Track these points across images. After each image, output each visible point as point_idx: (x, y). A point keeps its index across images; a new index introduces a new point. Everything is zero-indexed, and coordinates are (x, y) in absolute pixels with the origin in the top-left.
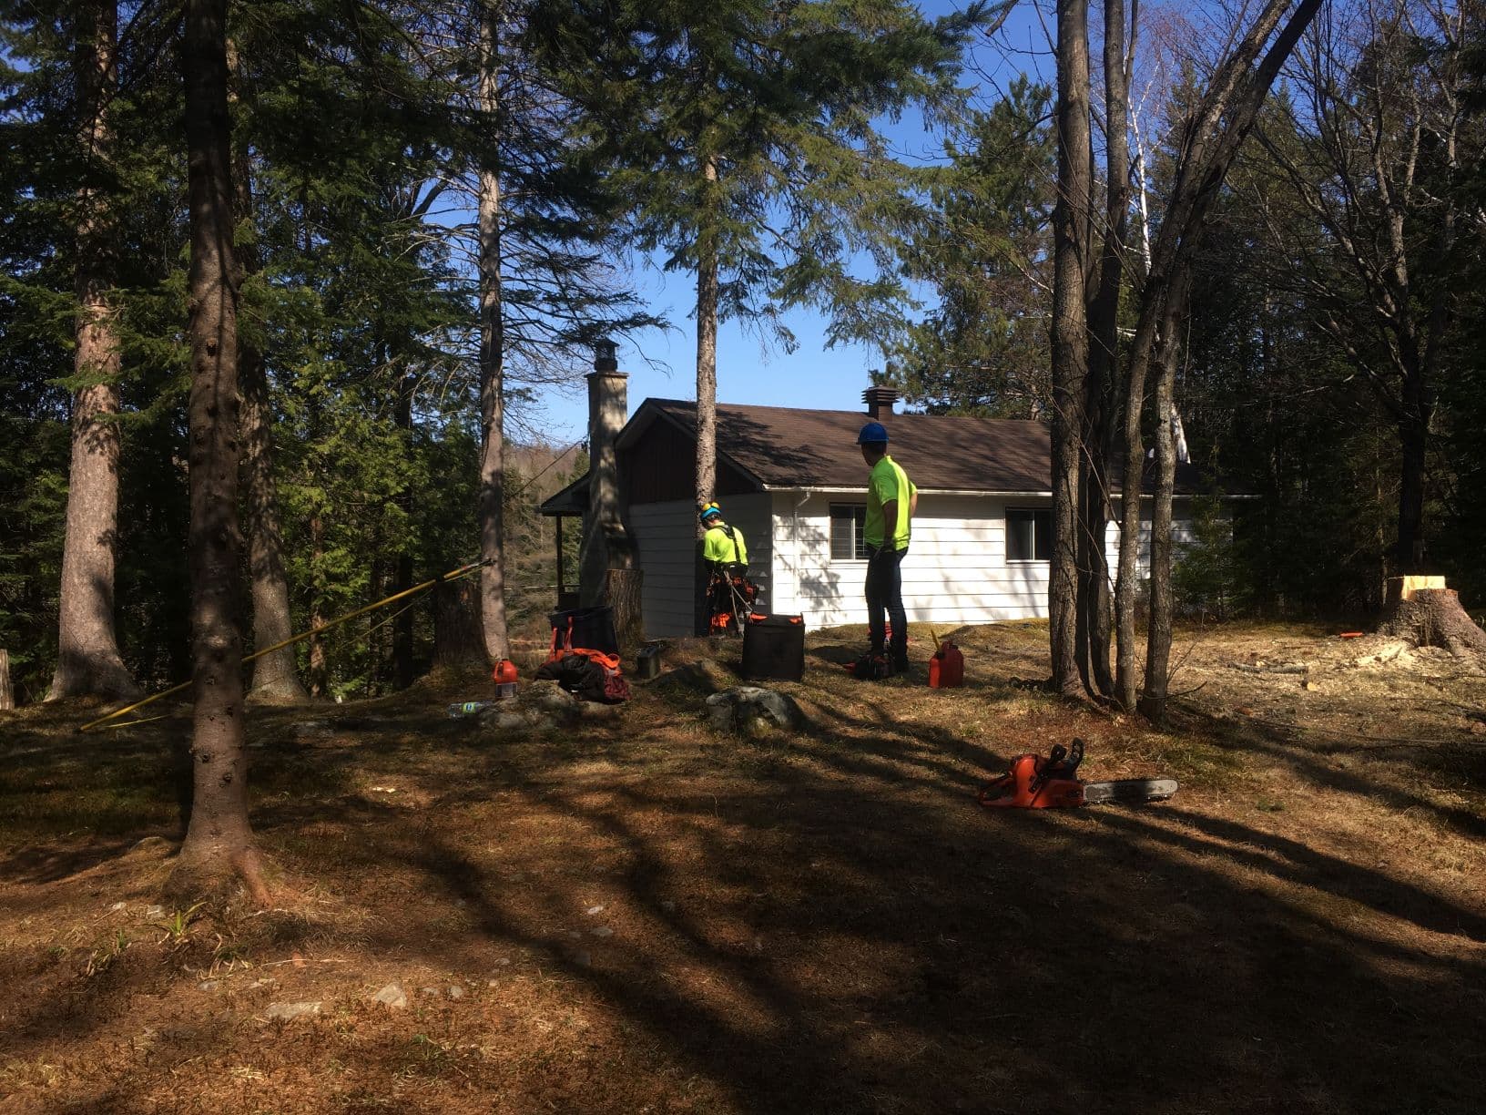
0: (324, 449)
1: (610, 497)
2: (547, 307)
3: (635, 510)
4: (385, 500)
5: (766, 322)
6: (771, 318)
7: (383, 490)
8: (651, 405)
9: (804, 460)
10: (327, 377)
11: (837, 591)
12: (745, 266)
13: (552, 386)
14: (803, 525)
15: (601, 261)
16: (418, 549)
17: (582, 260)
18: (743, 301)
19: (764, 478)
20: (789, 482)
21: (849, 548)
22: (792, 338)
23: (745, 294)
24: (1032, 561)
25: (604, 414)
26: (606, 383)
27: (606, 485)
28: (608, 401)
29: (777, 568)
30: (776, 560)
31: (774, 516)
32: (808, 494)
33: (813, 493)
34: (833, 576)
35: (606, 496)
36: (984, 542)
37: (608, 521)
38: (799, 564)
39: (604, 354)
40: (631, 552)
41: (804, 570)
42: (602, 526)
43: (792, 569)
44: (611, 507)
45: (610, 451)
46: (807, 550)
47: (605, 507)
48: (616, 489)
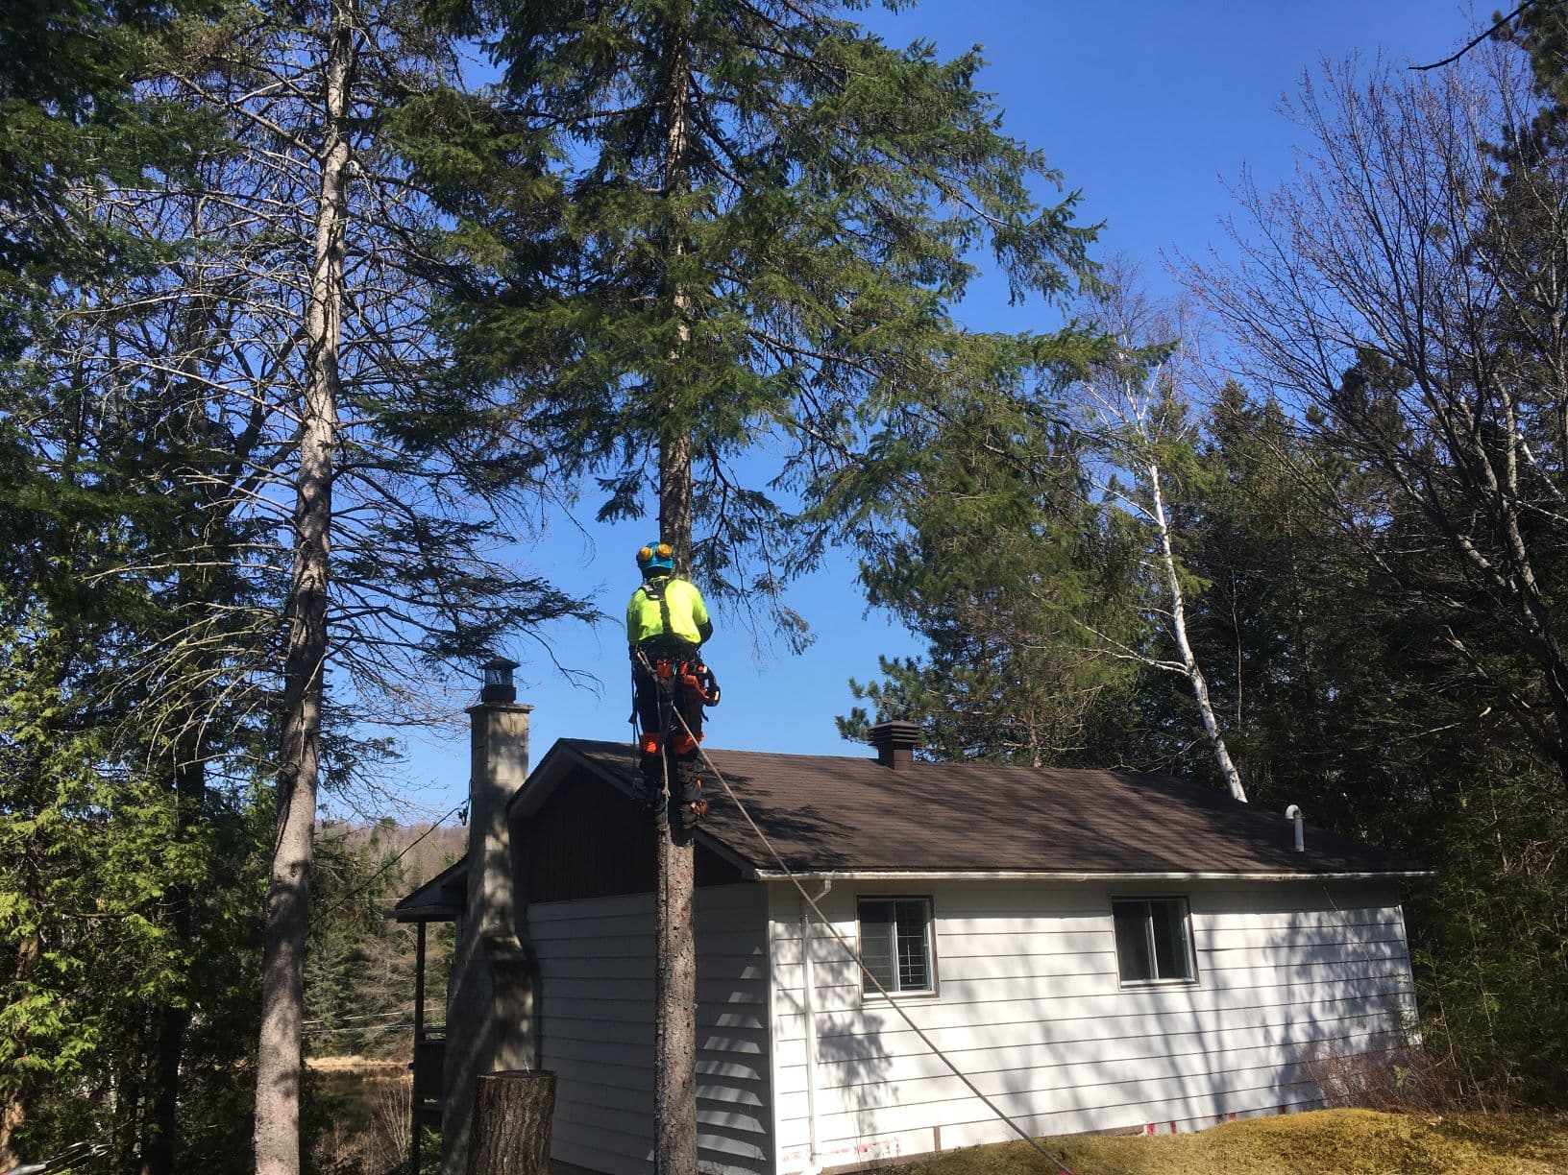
1: (502, 896)
2: (401, 589)
3: (538, 912)
5: (762, 602)
6: (766, 597)
8: (566, 750)
9: (811, 828)
11: (879, 1048)
12: (728, 513)
13: (419, 731)
14: (821, 937)
15: (494, 529)
16: (178, 989)
17: (466, 528)
18: (723, 573)
19: (758, 859)
20: (798, 865)
21: (890, 971)
22: (804, 628)
23: (725, 561)
24: (1157, 981)
25: (490, 766)
26: (498, 721)
27: (494, 877)
28: (503, 750)
29: (780, 1012)
30: (779, 998)
31: (771, 922)
32: (828, 885)
33: (834, 882)
34: (873, 1022)
35: (493, 894)
36: (1089, 954)
37: (496, 932)
38: (815, 1004)
39: (497, 677)
40: (530, 981)
41: (826, 1016)
42: (488, 940)
43: (803, 1013)
44: (502, 912)
45: (503, 825)
46: (829, 979)
47: (492, 911)
48: (510, 884)
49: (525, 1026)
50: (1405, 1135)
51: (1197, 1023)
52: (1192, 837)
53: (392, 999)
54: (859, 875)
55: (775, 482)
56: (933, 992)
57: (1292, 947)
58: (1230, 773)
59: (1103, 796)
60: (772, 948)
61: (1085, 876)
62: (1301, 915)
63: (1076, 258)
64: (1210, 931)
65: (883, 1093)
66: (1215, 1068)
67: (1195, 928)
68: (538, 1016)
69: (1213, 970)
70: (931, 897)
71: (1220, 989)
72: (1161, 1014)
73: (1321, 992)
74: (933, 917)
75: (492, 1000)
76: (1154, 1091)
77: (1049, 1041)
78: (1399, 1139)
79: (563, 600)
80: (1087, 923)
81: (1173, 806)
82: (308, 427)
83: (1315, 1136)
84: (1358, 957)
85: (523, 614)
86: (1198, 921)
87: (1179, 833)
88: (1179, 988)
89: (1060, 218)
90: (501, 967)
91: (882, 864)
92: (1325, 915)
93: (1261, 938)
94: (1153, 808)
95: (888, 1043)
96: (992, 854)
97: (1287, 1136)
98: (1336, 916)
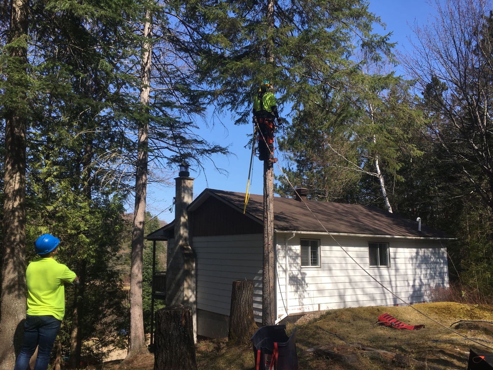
0: (50, 208)
1: (186, 235)
2: (171, 142)
3: (196, 239)
4: (79, 233)
7: (77, 228)
8: (209, 192)
9: (285, 218)
10: (55, 173)
11: (305, 282)
14: (291, 250)
16: (92, 257)
19: (275, 227)
20: (286, 229)
21: (308, 260)
24: (379, 266)
25: (182, 196)
26: (185, 182)
27: (183, 229)
28: (186, 191)
29: (279, 270)
30: (279, 267)
31: (277, 245)
32: (294, 235)
33: (296, 234)
34: (304, 274)
35: (183, 234)
36: (362, 258)
37: (184, 245)
38: (289, 269)
39: (183, 169)
40: (194, 259)
41: (291, 272)
42: (182, 247)
43: (285, 271)
44: (185, 239)
45: (186, 214)
46: (292, 262)
47: (183, 239)
48: (188, 231)
49: (193, 272)
50: (469, 309)
51: (390, 278)
52: (390, 226)
53: (114, 264)
54: (303, 232)
55: (288, 115)
56: (319, 266)
57: (416, 258)
58: (389, 207)
59: (361, 213)
60: (277, 253)
61: (363, 235)
62: (419, 249)
63: (388, 52)
64: (395, 253)
65: (305, 294)
66: (394, 291)
67: (390, 251)
68: (197, 269)
69: (395, 264)
70: (320, 240)
71: (397, 270)
72: (381, 276)
73: (424, 272)
74: (320, 245)
75: (184, 264)
76: (378, 297)
77: (350, 282)
78: (468, 310)
79: (219, 148)
80: (362, 249)
81: (381, 216)
82: (143, 90)
83: (444, 308)
84: (434, 263)
85: (207, 151)
86: (392, 250)
87: (385, 224)
88: (386, 269)
89: (385, 40)
90: (187, 255)
91: (308, 229)
92: (426, 250)
93: (409, 256)
94: (376, 217)
95: (307, 280)
96: (338, 228)
97: (436, 308)
98: (428, 250)
